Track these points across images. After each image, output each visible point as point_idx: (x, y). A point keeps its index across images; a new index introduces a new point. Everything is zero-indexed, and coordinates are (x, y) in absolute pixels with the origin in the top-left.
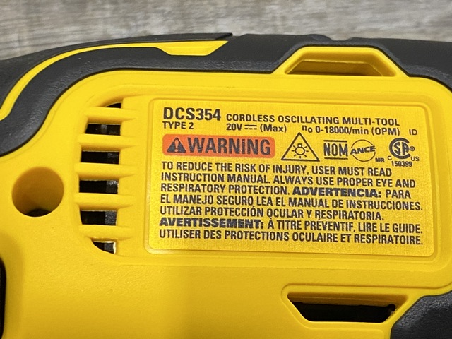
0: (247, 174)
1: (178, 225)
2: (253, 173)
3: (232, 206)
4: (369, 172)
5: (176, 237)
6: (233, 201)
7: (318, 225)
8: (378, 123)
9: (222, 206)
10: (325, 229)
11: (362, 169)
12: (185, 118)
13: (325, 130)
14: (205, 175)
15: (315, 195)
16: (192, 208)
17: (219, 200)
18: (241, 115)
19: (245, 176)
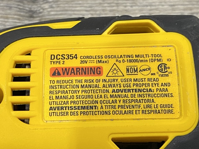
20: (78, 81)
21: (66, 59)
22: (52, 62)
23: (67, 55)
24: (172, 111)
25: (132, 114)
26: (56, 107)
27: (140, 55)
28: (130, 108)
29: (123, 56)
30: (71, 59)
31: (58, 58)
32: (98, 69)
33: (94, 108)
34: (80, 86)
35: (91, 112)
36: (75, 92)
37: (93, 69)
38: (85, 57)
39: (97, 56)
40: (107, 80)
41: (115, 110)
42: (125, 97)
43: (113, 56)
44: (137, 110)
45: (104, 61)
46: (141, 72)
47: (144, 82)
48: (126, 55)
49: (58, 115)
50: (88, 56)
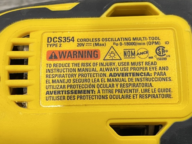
20: (75, 65)
21: (63, 42)
22: (49, 45)
23: (63, 38)
24: (170, 96)
25: (130, 98)
26: (53, 91)
27: (138, 38)
28: (127, 93)
29: (120, 39)
30: (68, 42)
31: (55, 41)
32: (95, 52)
33: (91, 92)
34: (77, 70)
35: (88, 97)
36: (72, 76)
37: (90, 53)
38: (82, 39)
39: (94, 39)
40: (105, 64)
41: (112, 94)
42: (122, 81)
43: (110, 39)
44: (134, 95)
45: (101, 44)
46: (138, 55)
47: (141, 66)
48: (124, 38)
49: (55, 99)
50: (85, 39)
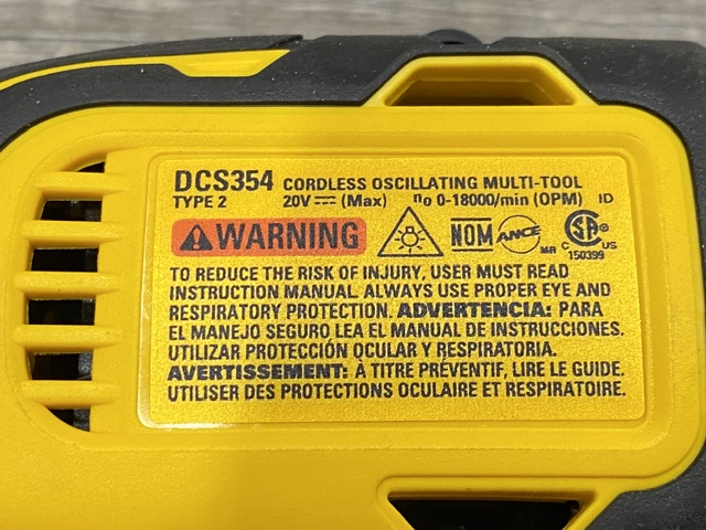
0: (317, 283)
1: (200, 378)
2: (329, 283)
3: (292, 341)
4: (530, 272)
5: (198, 399)
6: (294, 333)
7: (442, 369)
8: (545, 186)
9: (276, 341)
10: (454, 375)
11: (518, 266)
12: (212, 187)
13: (453, 200)
14: (245, 287)
15: (437, 316)
16: (224, 347)
17: (271, 331)
18: (308, 180)
19: (314, 286)
